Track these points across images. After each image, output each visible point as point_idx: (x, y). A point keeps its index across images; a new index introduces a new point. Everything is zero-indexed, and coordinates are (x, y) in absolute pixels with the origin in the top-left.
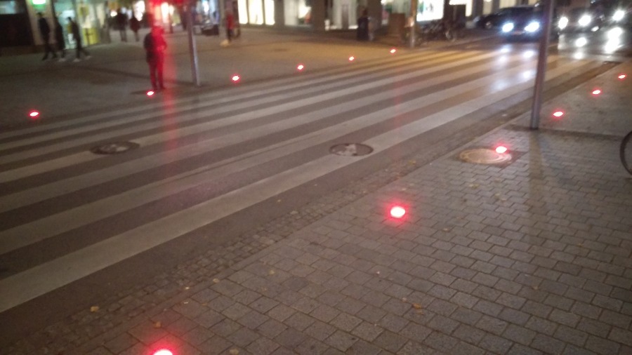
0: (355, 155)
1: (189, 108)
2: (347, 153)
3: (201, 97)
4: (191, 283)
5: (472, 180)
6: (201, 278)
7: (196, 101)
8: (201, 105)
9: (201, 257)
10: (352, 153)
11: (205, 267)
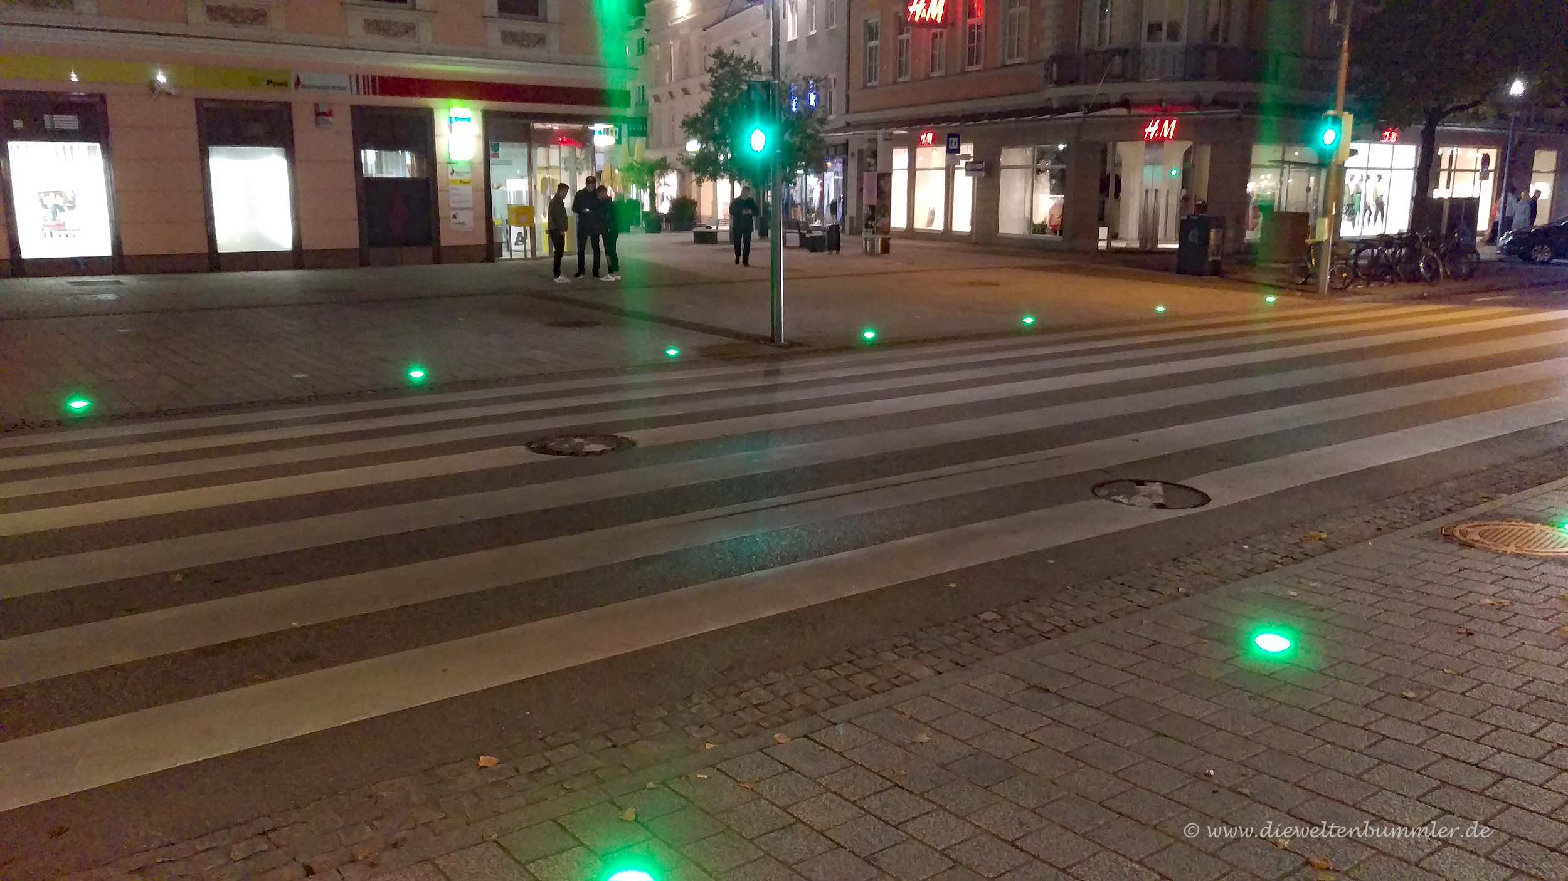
0: (1160, 506)
1: (758, 383)
2: (1138, 500)
3: (784, 366)
4: (721, 737)
5: (1492, 589)
6: (746, 728)
7: (776, 373)
8: (781, 380)
9: (751, 683)
10: (1149, 502)
11: (756, 706)
